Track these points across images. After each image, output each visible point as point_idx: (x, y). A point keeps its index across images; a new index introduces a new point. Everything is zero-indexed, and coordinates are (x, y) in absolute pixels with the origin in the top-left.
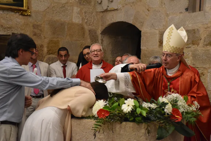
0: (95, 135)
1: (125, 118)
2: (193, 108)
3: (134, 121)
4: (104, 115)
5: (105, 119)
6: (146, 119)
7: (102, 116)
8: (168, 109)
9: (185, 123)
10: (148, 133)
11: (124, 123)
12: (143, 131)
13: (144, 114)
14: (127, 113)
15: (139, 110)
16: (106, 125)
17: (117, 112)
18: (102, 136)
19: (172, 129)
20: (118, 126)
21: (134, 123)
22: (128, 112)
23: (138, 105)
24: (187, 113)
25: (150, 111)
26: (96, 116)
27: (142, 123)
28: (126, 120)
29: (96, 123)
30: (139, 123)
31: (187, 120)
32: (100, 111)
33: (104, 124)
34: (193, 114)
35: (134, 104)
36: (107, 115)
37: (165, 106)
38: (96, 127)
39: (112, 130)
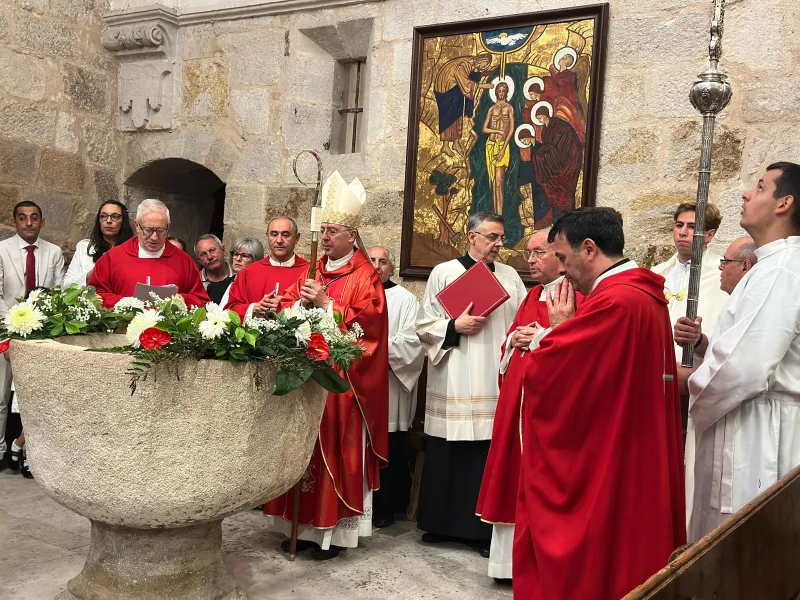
0: (133, 387)
1: (208, 350)
2: (351, 337)
3: (226, 357)
4: (156, 342)
5: (158, 352)
6: (254, 354)
7: (152, 345)
8: (303, 334)
9: (332, 363)
10: (257, 384)
11: (204, 362)
12: (246, 380)
13: (252, 340)
14: (211, 340)
15: (240, 333)
16: (162, 366)
17: (188, 336)
18: (149, 391)
19: (307, 373)
20: (188, 369)
21: (226, 362)
22: (213, 336)
23: (238, 320)
24: (337, 346)
25: (264, 336)
26: (137, 344)
27: (245, 361)
28: (210, 354)
29: (135, 360)
30: (239, 361)
31: (336, 359)
32: (147, 335)
33: (156, 361)
34: (350, 349)
35: (229, 320)
36: (164, 343)
37: (296, 327)
38: (136, 369)
39: (177, 374)
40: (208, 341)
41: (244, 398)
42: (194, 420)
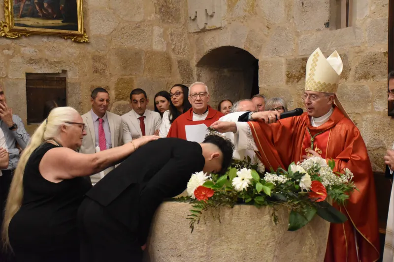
0: (192, 227)
1: (238, 199)
2: (344, 179)
3: (252, 203)
4: (205, 195)
5: (207, 202)
6: (271, 200)
7: (202, 197)
8: (306, 183)
9: (331, 203)
10: (275, 220)
11: (237, 207)
12: (267, 217)
13: (268, 192)
14: (241, 191)
15: (259, 187)
16: (209, 212)
17: (226, 189)
18: (203, 228)
19: (312, 213)
20: (227, 212)
21: (252, 206)
22: (242, 189)
23: (258, 177)
24: (334, 187)
25: (278, 186)
26: (193, 197)
27: (265, 205)
28: (240, 202)
29: (194, 209)
30: (260, 205)
31: (334, 199)
32: (199, 190)
33: (206, 209)
34: (344, 188)
35: (251, 177)
36: (210, 196)
37: (300, 179)
38: (193, 215)
39: (219, 218)
40: (239, 193)
41: (267, 231)
42: (234, 247)
